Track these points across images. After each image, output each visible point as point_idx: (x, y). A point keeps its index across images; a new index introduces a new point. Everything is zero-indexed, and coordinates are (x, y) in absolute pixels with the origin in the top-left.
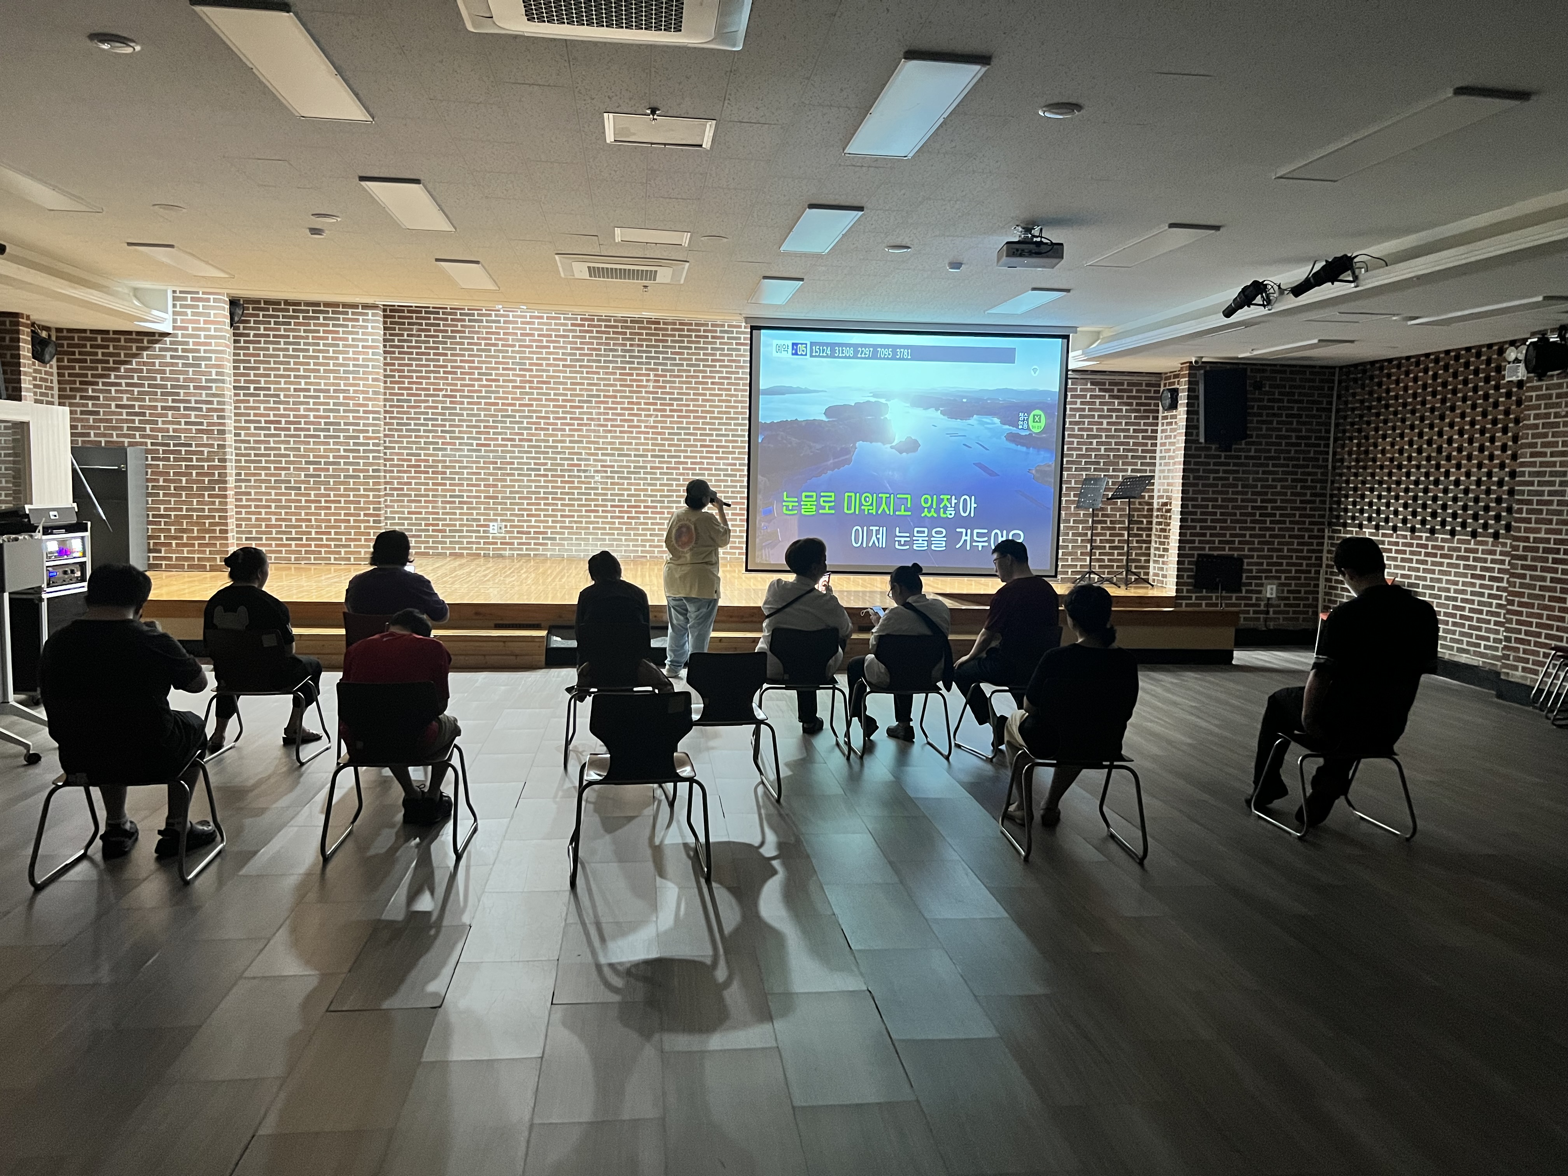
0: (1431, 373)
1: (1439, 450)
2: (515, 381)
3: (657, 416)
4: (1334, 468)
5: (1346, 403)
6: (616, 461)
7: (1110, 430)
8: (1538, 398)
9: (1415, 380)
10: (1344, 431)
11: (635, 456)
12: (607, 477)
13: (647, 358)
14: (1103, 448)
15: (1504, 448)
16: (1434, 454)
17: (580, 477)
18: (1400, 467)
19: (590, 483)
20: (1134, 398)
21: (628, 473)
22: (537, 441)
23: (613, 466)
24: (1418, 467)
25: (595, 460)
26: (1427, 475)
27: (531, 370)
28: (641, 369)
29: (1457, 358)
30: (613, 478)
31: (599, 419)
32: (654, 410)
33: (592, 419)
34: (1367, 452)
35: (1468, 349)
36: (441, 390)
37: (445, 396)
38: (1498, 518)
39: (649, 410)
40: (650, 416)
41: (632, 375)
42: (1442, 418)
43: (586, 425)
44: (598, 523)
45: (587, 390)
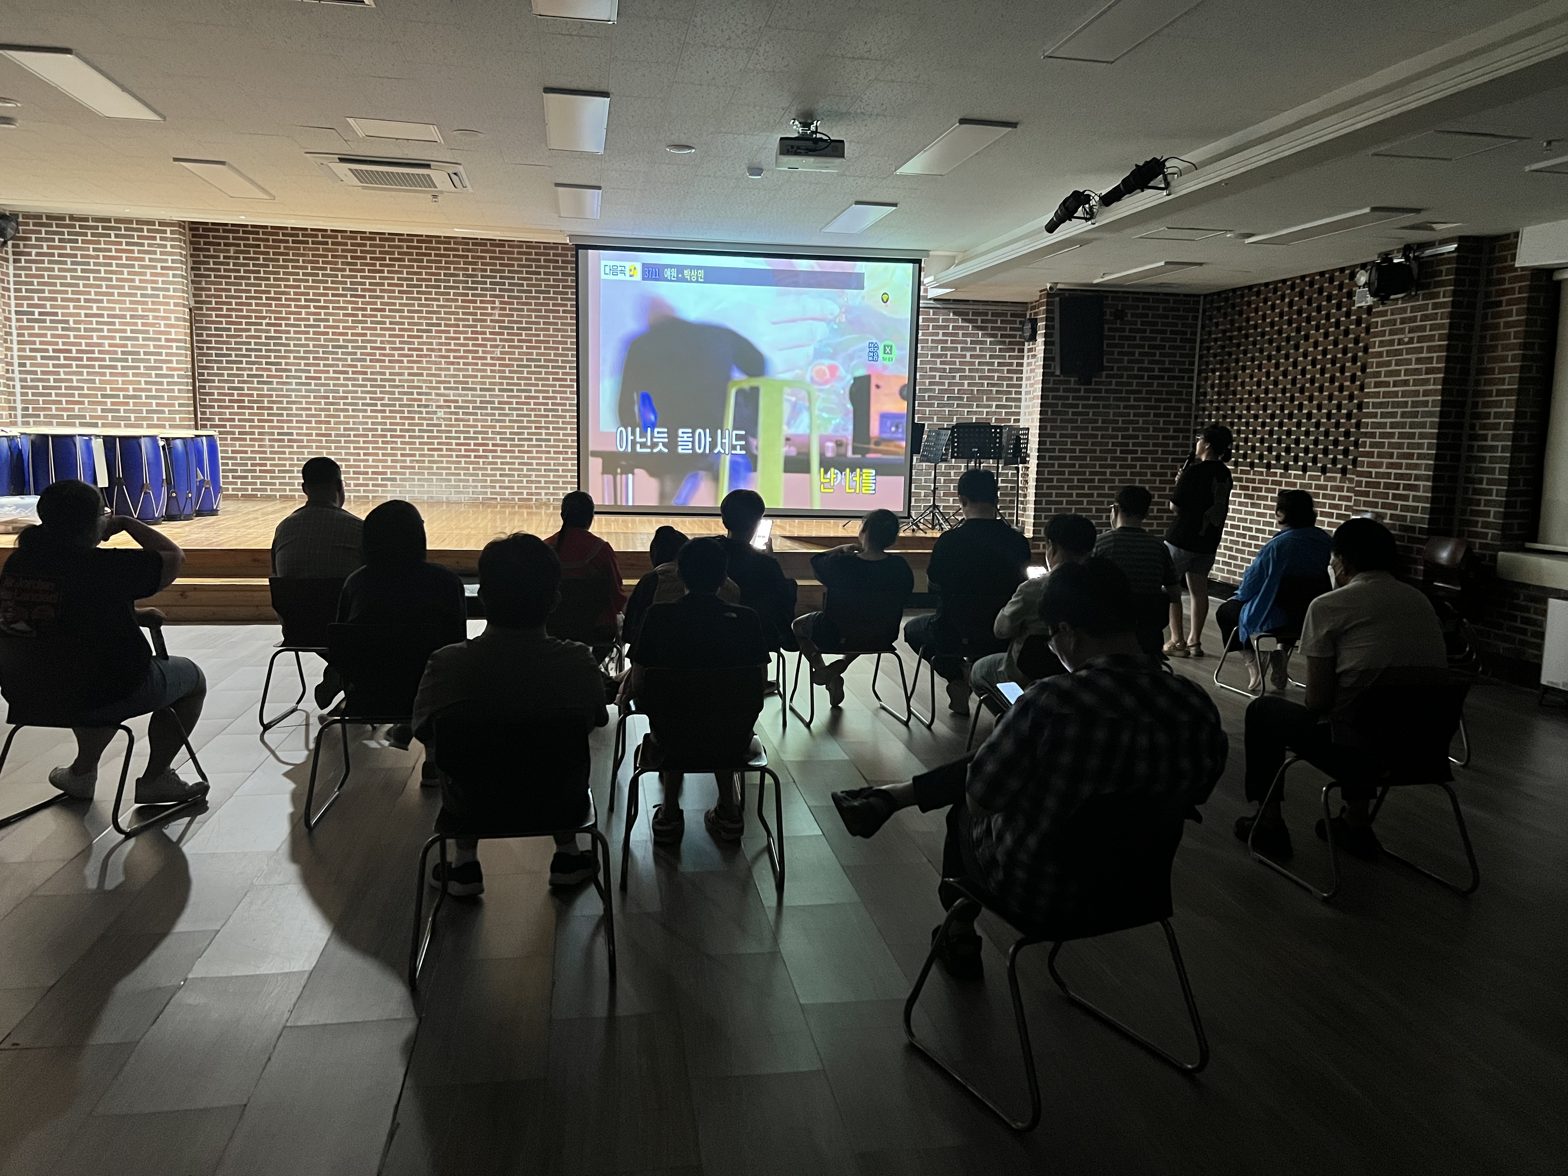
0: (1287, 300)
1: (1294, 382)
2: (346, 309)
3: (504, 347)
4: (1198, 402)
5: (1210, 333)
6: (460, 395)
7: (973, 364)
8: (1384, 324)
9: (1273, 308)
10: (1207, 363)
11: (481, 389)
12: (451, 413)
13: (491, 283)
14: (966, 382)
15: (1353, 379)
16: (1289, 386)
17: (421, 413)
18: (1257, 400)
19: (432, 419)
20: (999, 329)
21: (474, 408)
22: (372, 373)
23: (457, 401)
24: (1274, 400)
25: (437, 395)
26: (1282, 408)
27: (364, 297)
28: (486, 296)
29: (1311, 284)
30: (457, 413)
31: (440, 350)
32: (501, 340)
33: (432, 350)
34: (1227, 385)
35: (1322, 274)
36: (264, 318)
37: (268, 324)
38: (1346, 452)
39: (495, 340)
40: (497, 346)
41: (475, 302)
42: (1297, 347)
43: (426, 356)
44: (442, 462)
45: (426, 318)
